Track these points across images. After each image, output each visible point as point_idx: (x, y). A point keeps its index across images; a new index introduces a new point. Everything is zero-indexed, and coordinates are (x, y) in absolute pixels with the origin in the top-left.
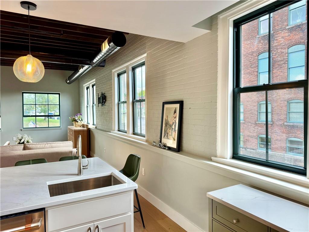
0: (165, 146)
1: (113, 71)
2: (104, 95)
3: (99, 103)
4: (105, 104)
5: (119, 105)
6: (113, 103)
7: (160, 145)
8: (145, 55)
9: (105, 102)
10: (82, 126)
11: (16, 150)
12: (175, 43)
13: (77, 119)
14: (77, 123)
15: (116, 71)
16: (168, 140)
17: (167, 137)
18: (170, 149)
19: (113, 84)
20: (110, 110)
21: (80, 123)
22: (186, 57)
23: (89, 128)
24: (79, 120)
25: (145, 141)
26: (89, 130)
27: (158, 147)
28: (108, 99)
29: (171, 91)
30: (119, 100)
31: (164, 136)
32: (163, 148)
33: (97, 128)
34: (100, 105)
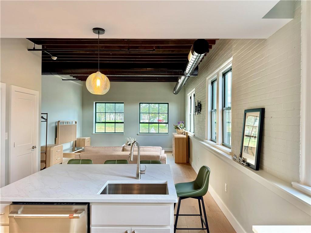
0: (244, 161)
1: (207, 78)
2: (200, 104)
3: (196, 112)
4: (201, 112)
5: (212, 113)
6: (206, 112)
7: (240, 159)
8: (231, 59)
9: (200, 110)
10: (183, 133)
11: (117, 151)
12: (257, 40)
13: (179, 127)
14: (179, 131)
15: (209, 78)
16: (248, 154)
17: (247, 151)
18: (248, 165)
19: (206, 91)
20: (204, 119)
21: (181, 130)
22: (268, 55)
23: (189, 136)
24: (181, 127)
25: (229, 153)
26: (188, 138)
27: (237, 162)
28: (203, 107)
29: (254, 96)
30: (212, 108)
31: (244, 150)
32: (242, 163)
33: (195, 136)
34: (197, 113)
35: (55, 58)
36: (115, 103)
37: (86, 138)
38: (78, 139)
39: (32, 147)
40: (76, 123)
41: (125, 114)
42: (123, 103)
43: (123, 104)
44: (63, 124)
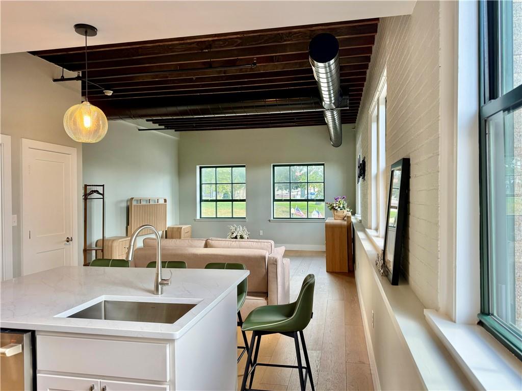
1: (370, 112)
2: (363, 161)
4: (365, 177)
6: (369, 175)
9: (364, 173)
10: (342, 218)
13: (336, 206)
14: (336, 213)
18: (388, 274)
19: (369, 137)
20: (367, 189)
21: (341, 213)
28: (366, 168)
33: (362, 222)
35: (109, 93)
36: (232, 167)
37: (184, 227)
38: (171, 228)
39: (66, 239)
40: (165, 201)
41: (249, 184)
42: (244, 166)
43: (245, 168)
44: (140, 203)
